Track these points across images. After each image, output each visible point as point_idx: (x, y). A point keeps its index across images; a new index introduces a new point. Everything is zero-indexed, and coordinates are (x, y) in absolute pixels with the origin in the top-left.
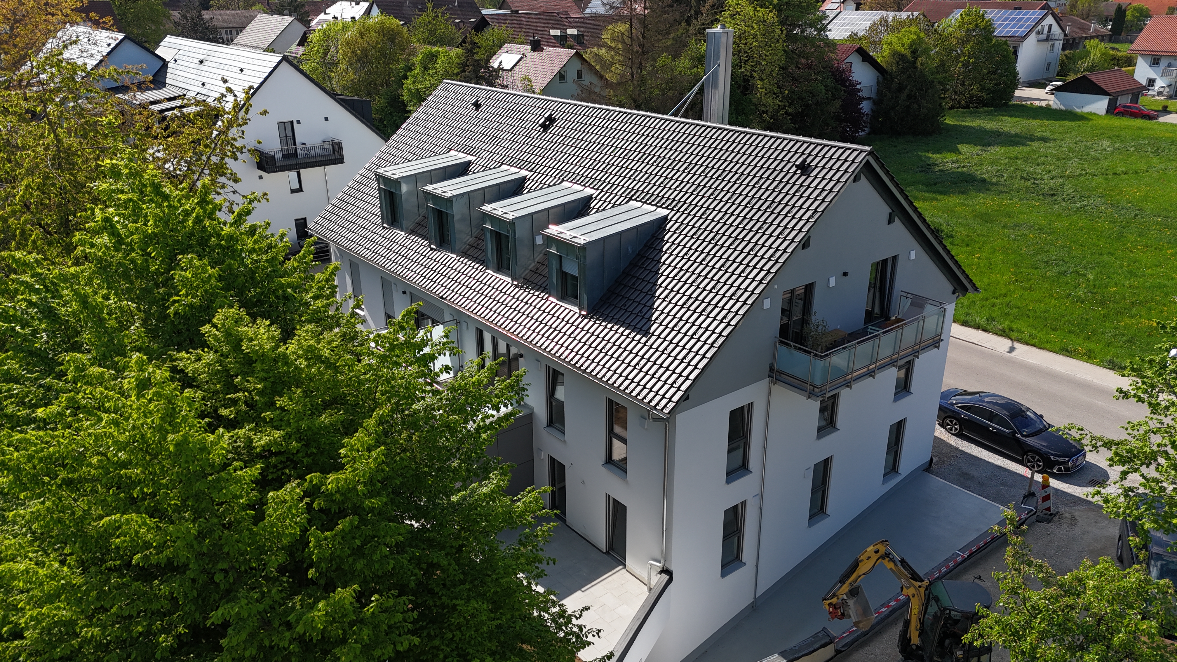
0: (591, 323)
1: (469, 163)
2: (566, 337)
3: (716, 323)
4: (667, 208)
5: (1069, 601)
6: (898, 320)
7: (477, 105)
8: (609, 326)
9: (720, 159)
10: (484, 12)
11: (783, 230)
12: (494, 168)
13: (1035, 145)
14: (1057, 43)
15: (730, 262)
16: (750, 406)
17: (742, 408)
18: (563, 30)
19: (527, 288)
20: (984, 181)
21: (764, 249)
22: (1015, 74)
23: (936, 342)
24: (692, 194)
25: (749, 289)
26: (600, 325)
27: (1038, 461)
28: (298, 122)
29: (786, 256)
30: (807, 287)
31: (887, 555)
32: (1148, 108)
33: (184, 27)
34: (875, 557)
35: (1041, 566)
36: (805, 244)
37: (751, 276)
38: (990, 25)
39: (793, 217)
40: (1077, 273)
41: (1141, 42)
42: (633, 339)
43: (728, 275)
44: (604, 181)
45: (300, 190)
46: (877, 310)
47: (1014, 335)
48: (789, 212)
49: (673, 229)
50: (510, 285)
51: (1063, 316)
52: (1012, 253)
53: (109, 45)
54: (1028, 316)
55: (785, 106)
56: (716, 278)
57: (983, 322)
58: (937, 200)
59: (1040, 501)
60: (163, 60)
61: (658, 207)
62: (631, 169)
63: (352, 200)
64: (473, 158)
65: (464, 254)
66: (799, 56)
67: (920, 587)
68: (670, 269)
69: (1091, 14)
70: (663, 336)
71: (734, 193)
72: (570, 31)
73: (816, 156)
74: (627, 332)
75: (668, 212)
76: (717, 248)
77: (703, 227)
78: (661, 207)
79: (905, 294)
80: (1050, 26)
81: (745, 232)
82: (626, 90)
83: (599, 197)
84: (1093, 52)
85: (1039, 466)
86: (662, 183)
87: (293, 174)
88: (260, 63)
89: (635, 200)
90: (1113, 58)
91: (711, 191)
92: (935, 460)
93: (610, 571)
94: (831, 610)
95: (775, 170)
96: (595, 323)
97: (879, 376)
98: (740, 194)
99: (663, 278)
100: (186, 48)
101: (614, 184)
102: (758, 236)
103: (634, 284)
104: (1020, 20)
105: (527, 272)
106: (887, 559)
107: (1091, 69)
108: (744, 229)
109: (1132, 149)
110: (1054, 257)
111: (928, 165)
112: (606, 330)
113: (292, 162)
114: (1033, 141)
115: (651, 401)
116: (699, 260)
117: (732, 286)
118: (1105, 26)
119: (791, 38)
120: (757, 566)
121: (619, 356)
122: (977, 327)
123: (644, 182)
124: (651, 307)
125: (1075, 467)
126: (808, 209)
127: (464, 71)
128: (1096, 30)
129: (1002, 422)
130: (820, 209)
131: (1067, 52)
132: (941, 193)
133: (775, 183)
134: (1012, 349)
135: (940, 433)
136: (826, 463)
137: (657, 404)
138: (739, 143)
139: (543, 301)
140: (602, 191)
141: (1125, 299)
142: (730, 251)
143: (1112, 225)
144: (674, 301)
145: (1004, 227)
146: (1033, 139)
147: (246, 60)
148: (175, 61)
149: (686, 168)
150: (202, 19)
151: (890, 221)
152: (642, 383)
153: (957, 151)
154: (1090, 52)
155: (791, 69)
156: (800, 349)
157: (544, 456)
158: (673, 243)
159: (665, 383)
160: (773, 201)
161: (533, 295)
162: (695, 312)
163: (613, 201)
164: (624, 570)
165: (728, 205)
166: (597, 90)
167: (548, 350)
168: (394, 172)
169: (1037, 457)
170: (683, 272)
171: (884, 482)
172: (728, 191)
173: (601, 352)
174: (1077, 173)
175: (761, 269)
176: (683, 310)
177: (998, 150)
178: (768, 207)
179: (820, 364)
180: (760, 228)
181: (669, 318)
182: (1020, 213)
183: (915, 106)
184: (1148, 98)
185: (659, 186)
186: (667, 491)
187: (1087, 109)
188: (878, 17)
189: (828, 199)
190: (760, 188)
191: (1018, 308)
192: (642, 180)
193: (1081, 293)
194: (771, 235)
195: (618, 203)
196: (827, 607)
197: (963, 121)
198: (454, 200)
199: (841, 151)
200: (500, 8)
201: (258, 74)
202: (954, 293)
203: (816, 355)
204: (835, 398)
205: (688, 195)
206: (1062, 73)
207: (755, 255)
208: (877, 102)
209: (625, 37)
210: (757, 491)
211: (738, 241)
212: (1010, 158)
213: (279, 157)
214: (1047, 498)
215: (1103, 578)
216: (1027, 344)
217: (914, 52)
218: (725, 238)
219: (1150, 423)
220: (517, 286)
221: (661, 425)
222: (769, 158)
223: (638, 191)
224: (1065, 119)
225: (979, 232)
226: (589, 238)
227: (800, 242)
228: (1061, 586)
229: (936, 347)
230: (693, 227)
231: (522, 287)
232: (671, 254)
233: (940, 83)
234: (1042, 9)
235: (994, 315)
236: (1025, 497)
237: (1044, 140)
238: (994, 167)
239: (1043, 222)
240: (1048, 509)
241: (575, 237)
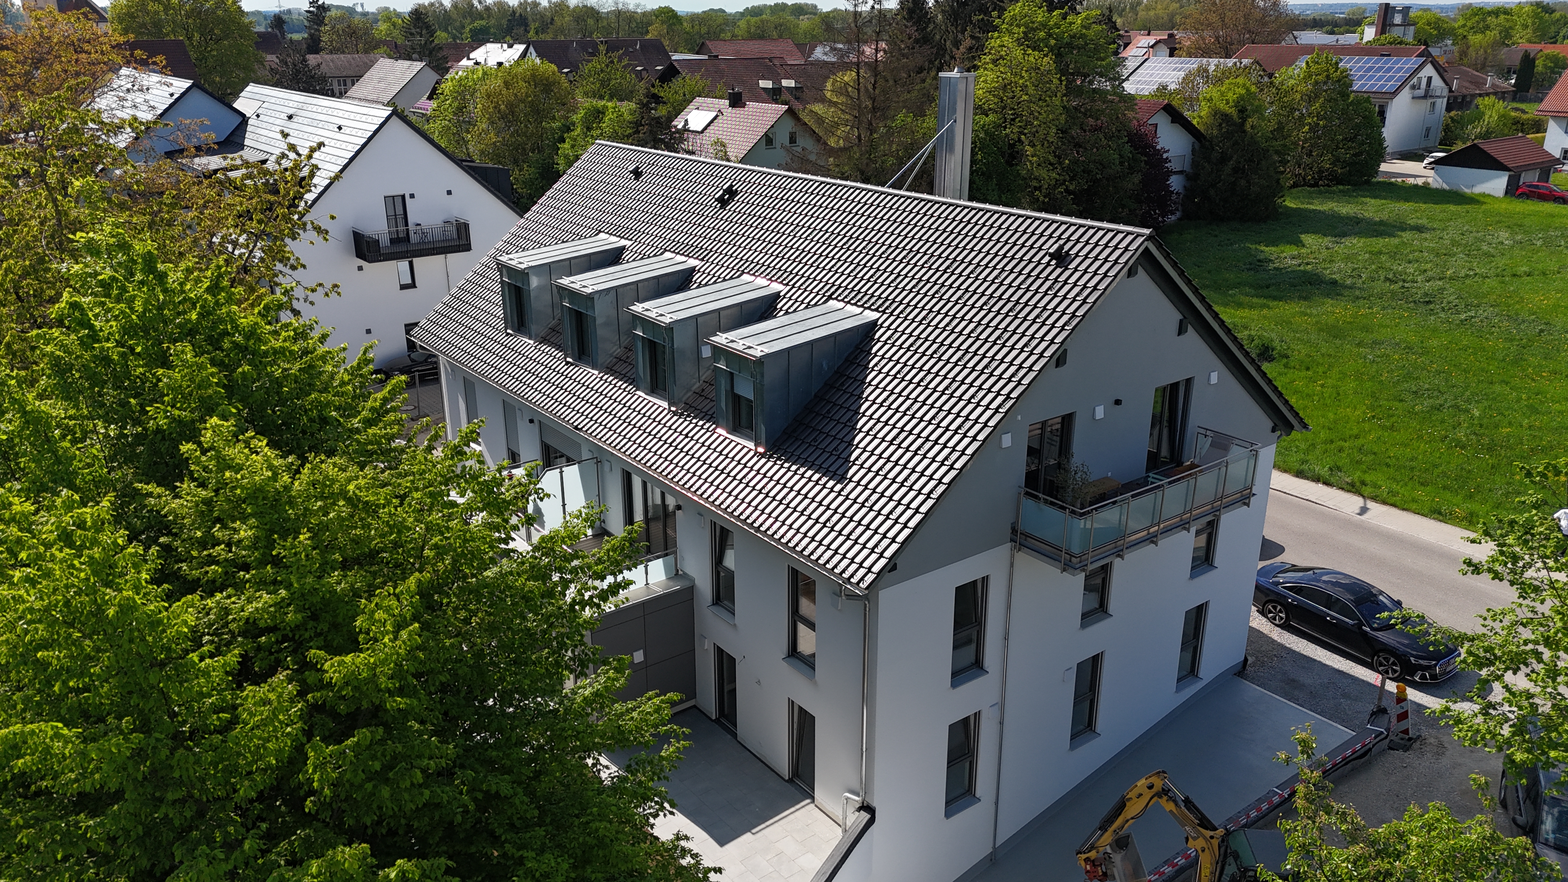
0: (770, 464)
1: (622, 249)
2: (736, 483)
3: (935, 465)
4: (877, 310)
5: (1384, 865)
6: (1193, 466)
7: (637, 174)
8: (794, 468)
9: (949, 245)
10: (676, 57)
11: (1030, 340)
12: (655, 255)
13: (1407, 236)
14: (1439, 101)
15: (957, 384)
16: (985, 580)
17: (975, 582)
18: (777, 80)
19: (688, 416)
20: (1334, 283)
21: (1003, 366)
22: (1380, 141)
23: (1245, 498)
24: (911, 291)
25: (981, 420)
26: (782, 467)
27: (1394, 664)
28: (412, 196)
29: (1032, 375)
30: (1064, 418)
31: (1165, 792)
32: (1563, 188)
33: (283, 75)
34: (1148, 794)
35: (1344, 813)
36: (1060, 359)
37: (984, 402)
38: (1346, 77)
39: (1043, 324)
40: (1456, 407)
41: (1553, 100)
42: (824, 487)
43: (953, 400)
44: (797, 274)
45: (413, 285)
46: (1165, 452)
47: (1367, 490)
48: (1038, 317)
49: (883, 339)
50: (666, 412)
51: (1436, 466)
52: (1369, 380)
53: (172, 95)
54: (1388, 465)
55: (1065, 181)
56: (938, 405)
57: (1324, 472)
58: (1269, 307)
59: (1394, 720)
60: (243, 115)
61: (866, 308)
62: (833, 258)
63: (468, 297)
64: (627, 243)
65: (609, 370)
66: (1085, 114)
67: (1212, 837)
68: (878, 391)
69: (1488, 63)
70: (863, 482)
71: (967, 290)
72: (785, 83)
73: (1078, 241)
74: (816, 476)
75: (878, 315)
76: (941, 364)
77: (923, 336)
78: (869, 308)
79: (1203, 431)
80: (1430, 79)
81: (979, 343)
82: (850, 158)
83: (788, 295)
84: (1488, 113)
85: (1395, 671)
86: (872, 277)
87: (404, 265)
88: (364, 118)
89: (836, 299)
90: (1516, 122)
91: (936, 287)
92: (1250, 660)
93: (793, 806)
94: (1088, 867)
95: (1021, 260)
96: (775, 464)
97: (1165, 542)
98: (975, 292)
99: (867, 404)
100: (273, 100)
101: (809, 278)
102: (996, 348)
103: (828, 412)
104: (1389, 70)
105: (689, 394)
106: (1165, 798)
107: (1486, 135)
108: (977, 339)
109: (1539, 243)
110: (1427, 386)
111: (1259, 261)
112: (790, 474)
113: (402, 248)
114: (1404, 230)
115: (843, 571)
116: (916, 380)
117: (958, 415)
118: (1507, 79)
119: (1071, 91)
120: (997, 803)
121: (805, 509)
122: (1317, 479)
123: (849, 275)
124: (850, 444)
125: (1443, 674)
126: (1064, 313)
127: (637, 132)
128: (1493, 85)
129: (1344, 610)
130: (1080, 313)
131: (1453, 113)
132: (1275, 298)
133: (1022, 278)
134: (1364, 510)
135: (1259, 622)
136: (1096, 661)
137: (852, 576)
138: (976, 224)
139: (709, 434)
140: (793, 287)
141: (1522, 443)
142: (958, 369)
143: (1508, 345)
144: (880, 435)
145: (1359, 345)
146: (1403, 227)
147: (346, 115)
148: (258, 116)
149: (904, 258)
150: (307, 66)
151: (1181, 331)
152: (834, 546)
153: (1299, 243)
154: (1483, 114)
155: (1075, 131)
156: (1052, 503)
157: (708, 646)
158: (883, 357)
159: (864, 546)
160: (1017, 302)
161: (696, 425)
162: (907, 450)
163: (806, 301)
164: (812, 805)
165: (958, 307)
166: (813, 158)
167: (711, 500)
168: (520, 260)
169: (1392, 659)
170: (894, 396)
171: (1178, 690)
172: (958, 288)
173: (781, 503)
174: (1462, 274)
175: (998, 394)
176: (892, 448)
177: (1355, 241)
178: (1010, 310)
179: (1081, 524)
180: (999, 338)
181: (874, 458)
182: (1381, 326)
183: (1243, 182)
184: (1563, 174)
185: (869, 280)
186: (867, 697)
187: (1478, 189)
188: (1195, 66)
189: (1091, 300)
190: (1001, 284)
191: (1375, 454)
192: (846, 272)
193: (1461, 435)
194: (1013, 348)
195: (812, 303)
196: (1083, 863)
197: (1309, 203)
198: (596, 297)
199: (1110, 235)
200: (698, 53)
201: (360, 133)
202: (1273, 430)
203: (1073, 512)
204: (1106, 569)
205: (905, 293)
206: (1445, 142)
207: (991, 375)
208: (1191, 177)
209: (850, 89)
210: (995, 698)
211: (969, 356)
212: (1371, 253)
213: (385, 241)
214: (1403, 716)
215: (1433, 833)
216: (1384, 503)
217: (1242, 111)
218: (951, 351)
219: (1518, 611)
220: (675, 414)
221: (859, 604)
222: (1015, 244)
223: (840, 287)
224: (1448, 202)
225: (1324, 350)
226: (767, 349)
227: (1051, 357)
228: (1373, 844)
229: (1245, 504)
230: (911, 335)
231: (682, 414)
232: (880, 372)
233: (1277, 152)
234: (1419, 56)
235: (1340, 464)
236: (1373, 714)
237: (1419, 229)
238: (1349, 264)
239: (1413, 339)
240: (1406, 732)
241: (750, 347)
